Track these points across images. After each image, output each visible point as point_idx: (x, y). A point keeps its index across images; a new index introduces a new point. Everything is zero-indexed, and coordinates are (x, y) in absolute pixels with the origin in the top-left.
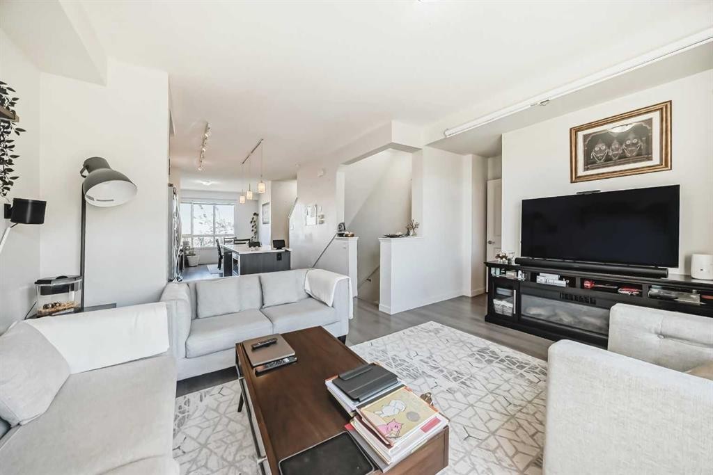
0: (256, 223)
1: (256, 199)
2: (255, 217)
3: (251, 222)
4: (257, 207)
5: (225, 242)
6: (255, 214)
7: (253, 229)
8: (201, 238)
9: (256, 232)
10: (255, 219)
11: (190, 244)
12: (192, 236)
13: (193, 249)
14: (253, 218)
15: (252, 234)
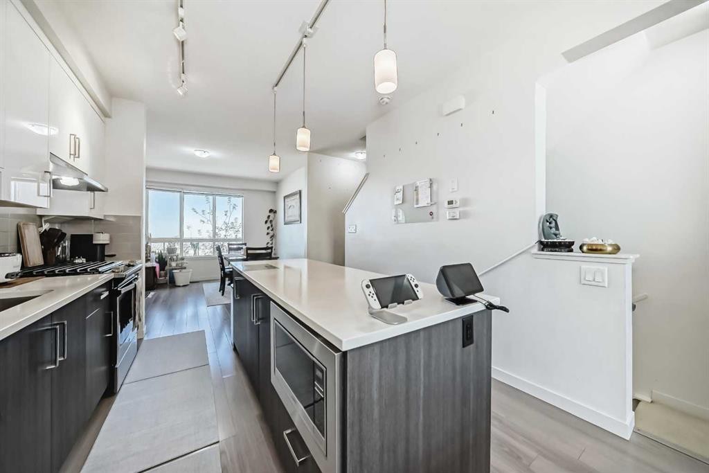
0: (273, 223)
1: (275, 190)
2: (272, 215)
3: (266, 222)
4: (275, 201)
5: (230, 249)
6: (271, 211)
7: (270, 231)
8: (195, 243)
9: (272, 237)
10: (271, 219)
11: (178, 252)
12: (181, 240)
13: (183, 259)
14: (269, 217)
15: (268, 239)
